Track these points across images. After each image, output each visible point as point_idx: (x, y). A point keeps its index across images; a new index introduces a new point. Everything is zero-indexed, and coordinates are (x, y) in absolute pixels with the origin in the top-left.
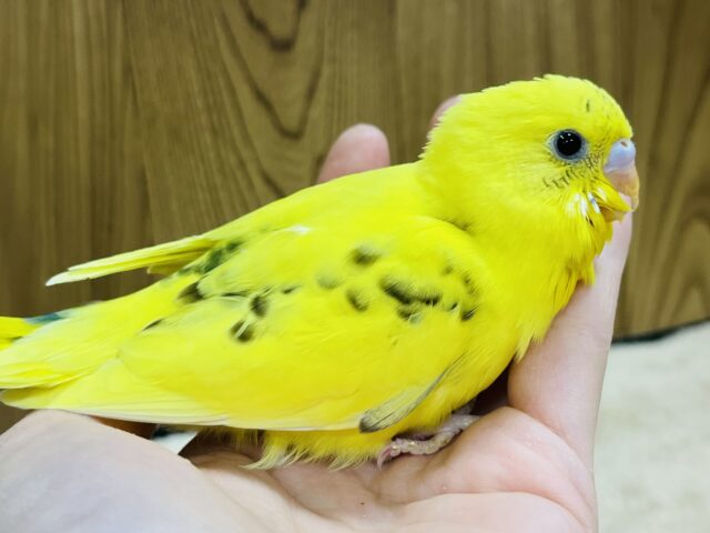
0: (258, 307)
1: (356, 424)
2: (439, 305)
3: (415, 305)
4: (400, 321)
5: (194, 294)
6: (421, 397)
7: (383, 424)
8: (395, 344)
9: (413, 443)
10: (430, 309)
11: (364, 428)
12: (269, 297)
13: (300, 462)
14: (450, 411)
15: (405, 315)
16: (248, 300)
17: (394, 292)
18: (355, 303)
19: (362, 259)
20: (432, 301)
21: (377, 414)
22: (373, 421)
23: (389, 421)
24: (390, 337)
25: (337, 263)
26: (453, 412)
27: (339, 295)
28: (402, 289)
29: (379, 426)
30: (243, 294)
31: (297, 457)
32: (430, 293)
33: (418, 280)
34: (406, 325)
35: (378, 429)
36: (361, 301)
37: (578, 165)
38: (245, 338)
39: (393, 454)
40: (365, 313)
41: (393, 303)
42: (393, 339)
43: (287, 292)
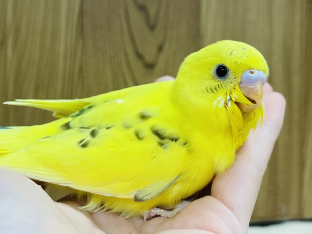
0: (93, 134)
1: (132, 197)
2: (178, 142)
3: (166, 141)
4: (159, 147)
5: (67, 126)
6: (165, 187)
7: (145, 198)
8: (154, 157)
9: (162, 210)
10: (173, 143)
11: (137, 199)
12: (99, 130)
13: (106, 212)
14: (180, 199)
15: (161, 144)
16: (90, 131)
17: (157, 133)
18: (138, 136)
19: (144, 117)
20: (175, 140)
21: (143, 192)
22: (141, 196)
23: (149, 197)
24: (152, 153)
25: (132, 117)
26: (182, 200)
27: (131, 132)
28: (161, 132)
29: (143, 199)
30: (88, 128)
31: (105, 210)
32: (174, 136)
33: (169, 130)
34: (161, 149)
35: (143, 201)
36: (141, 135)
37: (224, 81)
38: (84, 146)
39: (153, 215)
40: (142, 141)
41: (156, 138)
42: (154, 155)
43: (108, 128)
